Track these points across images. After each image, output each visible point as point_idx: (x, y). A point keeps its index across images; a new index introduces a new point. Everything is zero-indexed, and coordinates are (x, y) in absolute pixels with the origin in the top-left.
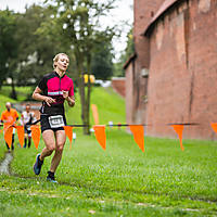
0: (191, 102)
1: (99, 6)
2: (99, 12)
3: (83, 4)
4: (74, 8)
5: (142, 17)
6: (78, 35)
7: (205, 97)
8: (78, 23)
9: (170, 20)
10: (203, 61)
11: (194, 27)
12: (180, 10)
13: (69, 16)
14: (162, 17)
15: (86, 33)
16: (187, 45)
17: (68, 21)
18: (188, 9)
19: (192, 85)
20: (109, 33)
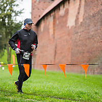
0: (55, 55)
1: (16, 12)
2: (16, 15)
3: (9, 11)
4: (5, 12)
5: (35, 17)
7: (61, 53)
8: (7, 19)
9: (47, 19)
10: (61, 37)
11: (57, 22)
12: (52, 15)
13: (3, 16)
14: (43, 18)
15: (10, 24)
16: (54, 30)
17: (2, 18)
18: (55, 14)
19: (56, 48)
20: (20, 24)
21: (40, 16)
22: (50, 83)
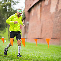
0: (41, 32)
1: (14, 2)
2: (15, 4)
3: (10, 1)
4: (7, 2)
5: (27, 6)
6: (8, 11)
7: (46, 31)
8: (8, 7)
9: (36, 7)
10: (45, 20)
11: (43, 9)
12: (39, 4)
14: (33, 6)
15: (10, 10)
16: (41, 15)
17: (5, 6)
18: (41, 4)
19: (42, 27)
21: (31, 5)
22: (38, 52)
